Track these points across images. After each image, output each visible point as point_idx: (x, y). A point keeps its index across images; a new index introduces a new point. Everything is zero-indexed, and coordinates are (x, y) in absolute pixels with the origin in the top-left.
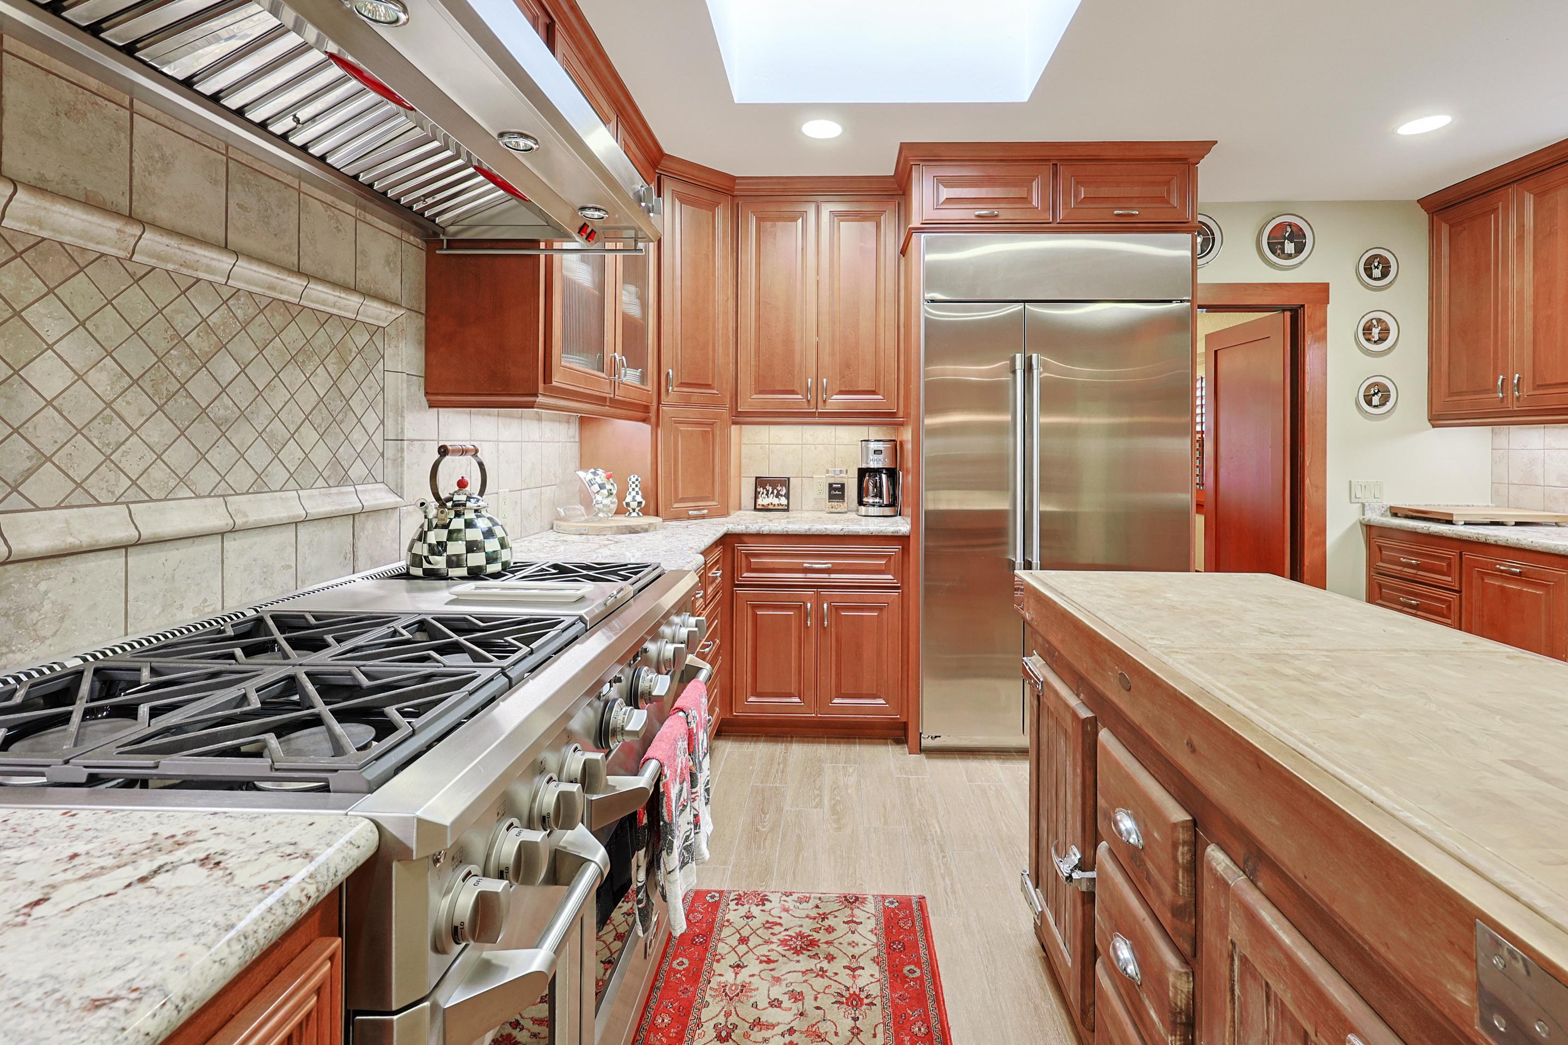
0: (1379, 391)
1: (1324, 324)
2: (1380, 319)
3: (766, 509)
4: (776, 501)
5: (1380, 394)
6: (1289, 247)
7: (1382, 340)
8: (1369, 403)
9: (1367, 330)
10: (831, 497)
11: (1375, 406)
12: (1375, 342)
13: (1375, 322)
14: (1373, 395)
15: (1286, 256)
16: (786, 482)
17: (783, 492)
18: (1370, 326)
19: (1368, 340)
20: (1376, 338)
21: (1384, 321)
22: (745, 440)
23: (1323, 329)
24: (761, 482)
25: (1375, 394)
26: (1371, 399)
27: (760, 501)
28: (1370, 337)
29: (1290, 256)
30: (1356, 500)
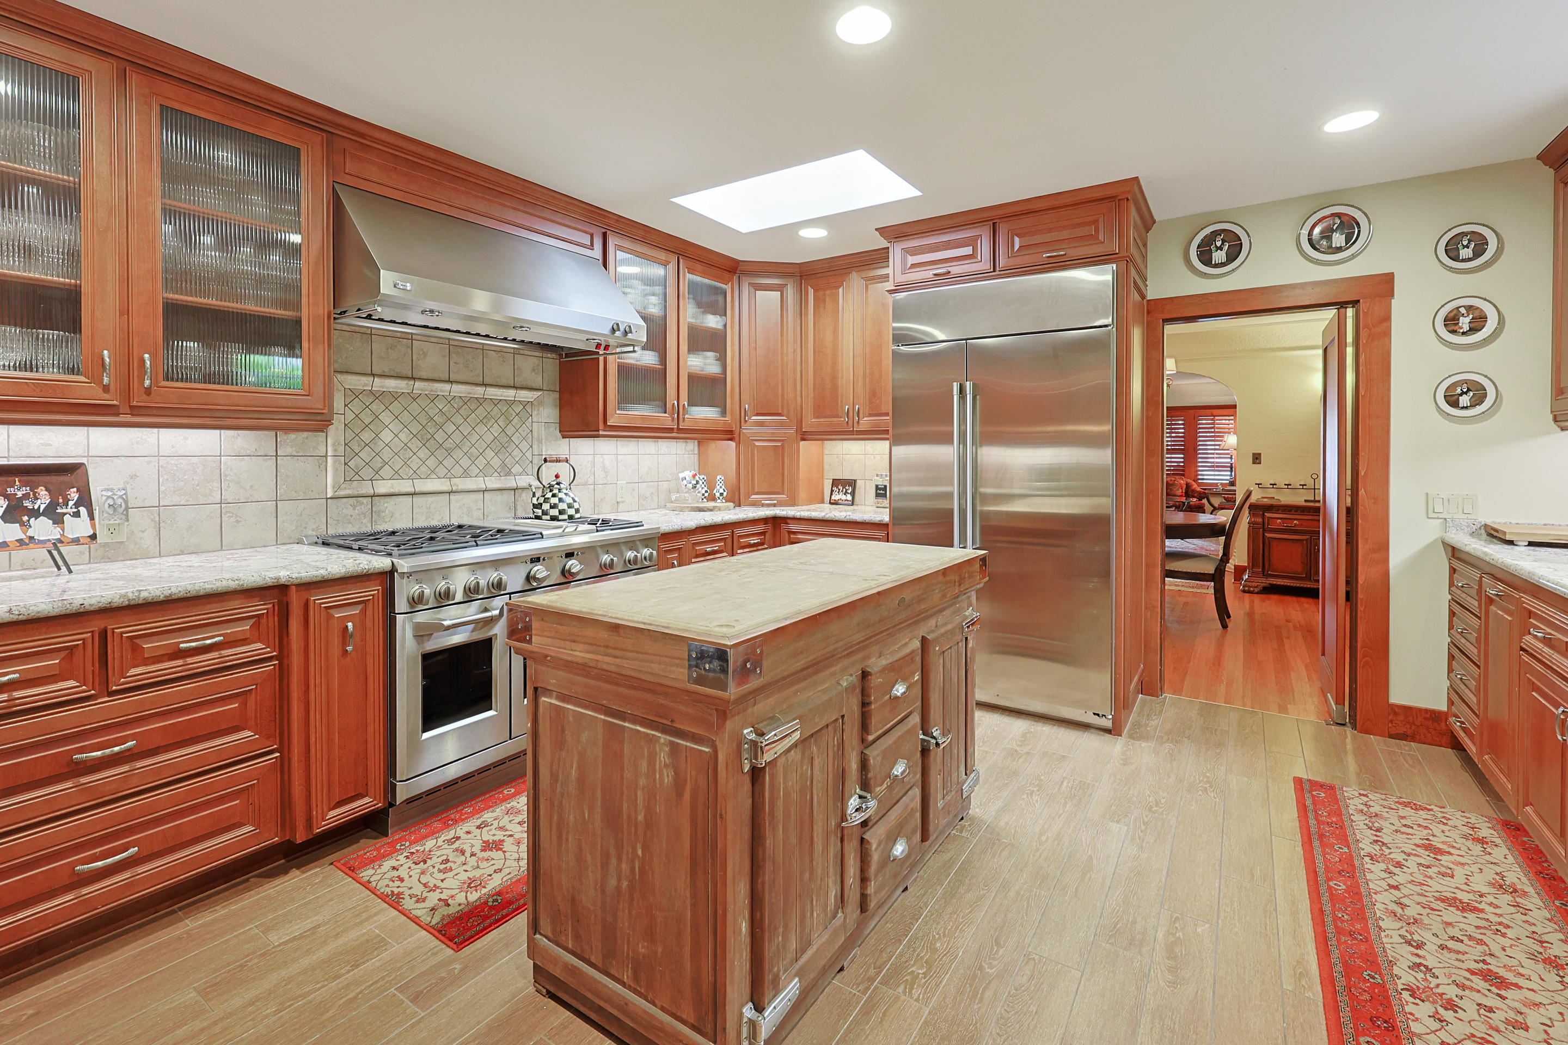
0: (1469, 390)
1: (1387, 318)
2: (1471, 306)
3: (836, 503)
4: (844, 497)
5: (1471, 394)
6: (1338, 239)
7: (1473, 330)
8: (1454, 403)
9: (1451, 322)
10: (878, 495)
11: (1463, 408)
12: (1463, 333)
13: (1463, 310)
14: (1461, 395)
15: (1335, 251)
16: (853, 483)
17: (849, 491)
18: (1456, 315)
19: (1453, 332)
20: (1466, 328)
21: (1478, 308)
22: (826, 452)
23: (1385, 325)
24: (836, 483)
25: (1463, 393)
26: (1458, 399)
27: (833, 498)
28: (1455, 328)
29: (1339, 249)
30: (1436, 516)
